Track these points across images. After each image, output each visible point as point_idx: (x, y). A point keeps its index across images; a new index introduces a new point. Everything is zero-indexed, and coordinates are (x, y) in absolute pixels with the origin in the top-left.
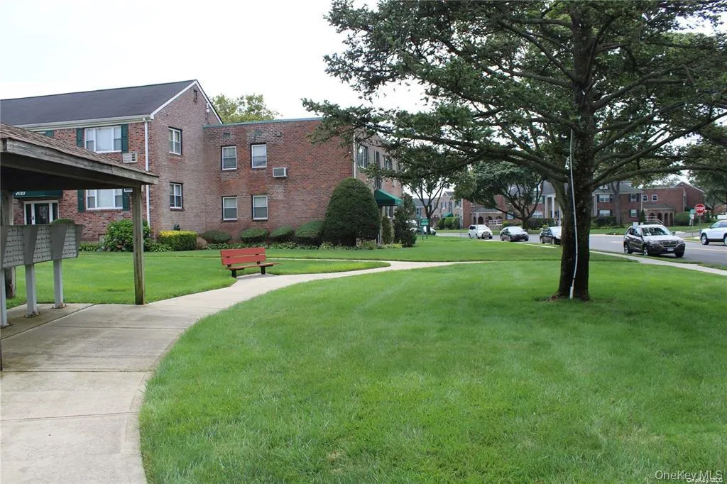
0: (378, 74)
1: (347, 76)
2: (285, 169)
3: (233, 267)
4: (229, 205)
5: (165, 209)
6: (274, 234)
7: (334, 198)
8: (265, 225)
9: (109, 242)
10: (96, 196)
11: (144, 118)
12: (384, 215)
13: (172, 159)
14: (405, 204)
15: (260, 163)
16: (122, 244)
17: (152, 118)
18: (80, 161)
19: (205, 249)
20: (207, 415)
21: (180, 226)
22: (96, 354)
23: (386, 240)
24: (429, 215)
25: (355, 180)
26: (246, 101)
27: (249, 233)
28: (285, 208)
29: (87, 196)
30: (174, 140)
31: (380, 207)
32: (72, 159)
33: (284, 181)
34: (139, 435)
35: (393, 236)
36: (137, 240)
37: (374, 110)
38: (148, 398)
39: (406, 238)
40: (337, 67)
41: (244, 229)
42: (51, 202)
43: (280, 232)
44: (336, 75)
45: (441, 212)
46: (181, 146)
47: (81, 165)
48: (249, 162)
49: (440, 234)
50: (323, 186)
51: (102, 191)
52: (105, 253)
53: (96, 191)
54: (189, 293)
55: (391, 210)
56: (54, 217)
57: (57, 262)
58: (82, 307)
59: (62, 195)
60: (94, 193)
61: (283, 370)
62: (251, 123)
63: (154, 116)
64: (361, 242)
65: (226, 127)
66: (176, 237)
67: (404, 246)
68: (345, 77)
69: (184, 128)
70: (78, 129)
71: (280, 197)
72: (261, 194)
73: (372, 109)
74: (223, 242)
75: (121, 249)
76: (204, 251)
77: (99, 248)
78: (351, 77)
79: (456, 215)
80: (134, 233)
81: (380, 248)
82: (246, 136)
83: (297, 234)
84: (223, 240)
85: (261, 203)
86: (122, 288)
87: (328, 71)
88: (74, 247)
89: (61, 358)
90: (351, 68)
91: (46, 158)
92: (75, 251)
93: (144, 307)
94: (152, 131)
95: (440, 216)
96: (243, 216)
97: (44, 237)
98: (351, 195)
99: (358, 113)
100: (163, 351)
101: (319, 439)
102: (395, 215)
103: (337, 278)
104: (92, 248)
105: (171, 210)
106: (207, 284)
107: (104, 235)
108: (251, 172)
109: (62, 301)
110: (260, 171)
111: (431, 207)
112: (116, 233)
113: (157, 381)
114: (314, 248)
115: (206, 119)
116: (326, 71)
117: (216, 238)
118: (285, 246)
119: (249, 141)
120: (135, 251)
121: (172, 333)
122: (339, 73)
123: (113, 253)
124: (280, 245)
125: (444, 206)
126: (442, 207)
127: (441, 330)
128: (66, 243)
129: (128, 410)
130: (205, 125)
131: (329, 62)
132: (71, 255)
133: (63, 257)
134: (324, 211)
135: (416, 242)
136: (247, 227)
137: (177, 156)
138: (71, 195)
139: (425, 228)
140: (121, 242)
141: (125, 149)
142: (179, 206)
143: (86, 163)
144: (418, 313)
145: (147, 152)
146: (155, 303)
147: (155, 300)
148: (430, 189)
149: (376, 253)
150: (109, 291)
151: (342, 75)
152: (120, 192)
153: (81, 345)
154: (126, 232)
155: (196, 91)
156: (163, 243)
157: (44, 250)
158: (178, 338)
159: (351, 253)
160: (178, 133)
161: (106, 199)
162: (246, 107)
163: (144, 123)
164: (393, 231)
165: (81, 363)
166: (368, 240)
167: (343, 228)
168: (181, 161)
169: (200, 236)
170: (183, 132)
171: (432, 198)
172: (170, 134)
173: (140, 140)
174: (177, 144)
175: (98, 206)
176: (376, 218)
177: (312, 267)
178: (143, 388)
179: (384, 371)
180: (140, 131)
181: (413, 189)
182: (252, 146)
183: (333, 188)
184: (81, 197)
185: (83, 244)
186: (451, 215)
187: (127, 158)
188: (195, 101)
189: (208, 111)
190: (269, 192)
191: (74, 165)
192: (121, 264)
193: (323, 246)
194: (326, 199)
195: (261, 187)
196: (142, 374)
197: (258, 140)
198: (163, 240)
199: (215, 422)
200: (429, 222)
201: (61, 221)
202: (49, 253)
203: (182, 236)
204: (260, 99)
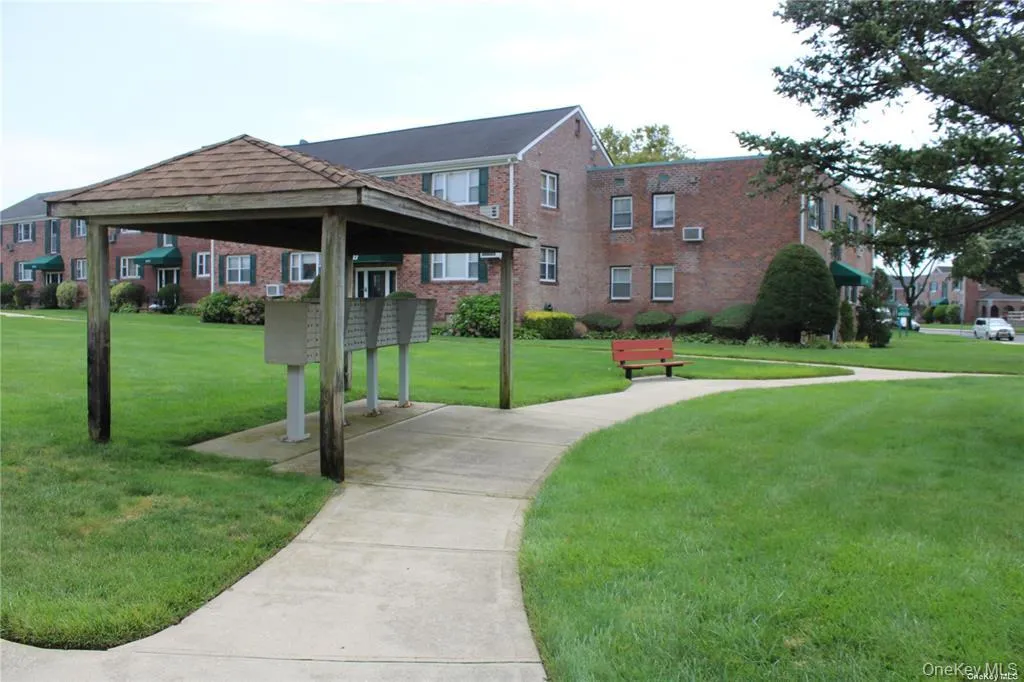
0: (855, 90)
1: (809, 96)
2: (700, 229)
3: (629, 364)
4: (618, 278)
5: (533, 283)
6: (682, 321)
7: (771, 273)
8: (670, 308)
9: (459, 323)
10: (444, 262)
11: (508, 157)
12: (842, 298)
13: (545, 214)
14: (876, 283)
15: (665, 221)
16: (476, 328)
17: (520, 158)
18: (443, 216)
19: (585, 338)
20: (610, 565)
21: (553, 305)
22: (455, 471)
23: (845, 336)
24: (910, 301)
25: (803, 247)
26: (644, 134)
27: (646, 320)
28: (698, 284)
29: (433, 262)
30: (548, 189)
31: (838, 287)
32: (433, 213)
33: (698, 247)
34: (519, 582)
35: (855, 330)
36: (505, 323)
37: (847, 144)
38: (527, 534)
39: (876, 334)
40: (792, 84)
41: (640, 313)
42: (387, 270)
43: (690, 318)
44: (790, 95)
45: (930, 297)
46: (556, 197)
47: (444, 221)
48: (650, 219)
49: (926, 330)
50: (755, 255)
51: (453, 257)
52: (454, 338)
53: (444, 255)
54: (569, 397)
55: (853, 292)
56: (392, 289)
57: (403, 347)
58: (432, 408)
59: (402, 260)
60: (442, 258)
61: (712, 513)
62: (653, 164)
63: (524, 156)
64: (807, 338)
65: (618, 170)
66: (547, 320)
67: (872, 346)
68: (806, 97)
69: (562, 172)
70: (424, 175)
71: (693, 269)
72: (666, 264)
73: (844, 143)
74: (609, 330)
75: (474, 333)
76: (584, 341)
77: (446, 331)
78: (813, 97)
79: (953, 302)
80: (502, 310)
81: (835, 347)
82: (646, 183)
83: (716, 322)
84: (610, 326)
85: (664, 277)
86: (479, 386)
87: (780, 91)
88: (425, 329)
89: (412, 472)
90: (814, 84)
91: (404, 212)
92: (425, 334)
93: (512, 413)
94: (519, 177)
95: (927, 303)
96: (638, 296)
97: (390, 313)
98: (796, 269)
99: (822, 150)
100: (541, 473)
101: (772, 616)
102: (861, 299)
103: (777, 388)
104: (435, 331)
105: (542, 283)
106: (593, 387)
107: (453, 314)
108: (652, 232)
109: (407, 398)
110: (665, 232)
111: (914, 289)
112: (469, 312)
113: (537, 514)
114: (740, 343)
115: (592, 159)
116: (777, 90)
117: (601, 323)
118: (697, 339)
119: (650, 188)
120: (502, 336)
121: (553, 450)
122: (796, 92)
123: (464, 338)
124: (689, 337)
125: (934, 287)
126: (931, 289)
127: (944, 474)
128: (416, 323)
129: (501, 547)
130: (590, 167)
131: (780, 77)
132: (421, 339)
133: (411, 340)
134: (756, 290)
135: (891, 340)
136: (644, 310)
137: (551, 209)
138: (413, 261)
139: (904, 322)
140: (474, 324)
141: (483, 201)
142: (552, 277)
143: (449, 218)
144: (904, 446)
145: (511, 205)
147: (526, 404)
148: (915, 262)
149: (829, 355)
150: (464, 388)
151: (801, 95)
152: (475, 257)
153: (435, 457)
154: (482, 311)
155: (579, 121)
156: (529, 328)
157: (389, 331)
158: (560, 457)
159: (792, 352)
160: (553, 179)
161: (456, 267)
162: (645, 142)
163: (508, 166)
164: (855, 323)
165: (438, 481)
166: (818, 335)
167: (782, 316)
168: (557, 217)
169: (578, 320)
170: (560, 177)
171: (915, 275)
172: (542, 179)
173: (503, 189)
174: (552, 194)
175: (446, 276)
176: (832, 304)
177: (739, 370)
178: (520, 520)
179: (861, 527)
180: (504, 177)
181: (888, 262)
182: (655, 196)
183: (769, 258)
184: (426, 263)
186: (945, 303)
187: (486, 211)
188: (577, 135)
189: (594, 148)
190: (676, 261)
191: (435, 220)
192: (480, 355)
193: (752, 341)
194: (759, 273)
195: (666, 254)
196: (516, 501)
197: (663, 188)
198: (528, 324)
199: (621, 576)
200: (910, 311)
201: (401, 294)
202: (395, 336)
203: (555, 319)
204: (665, 130)
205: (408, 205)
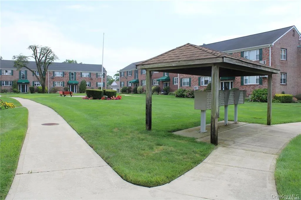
5: (278, 85)
9: (253, 98)
10: (248, 79)
11: (269, 45)
13: (282, 62)
16: (258, 99)
17: (273, 45)
19: (296, 103)
21: (285, 92)
22: (252, 144)
29: (244, 79)
30: (283, 54)
36: (269, 98)
38: (277, 166)
42: (230, 81)
46: (286, 56)
51: (251, 77)
52: (251, 102)
53: (248, 77)
56: (231, 87)
57: (236, 105)
58: (244, 124)
59: (235, 78)
60: (247, 77)
66: (283, 97)
69: (288, 48)
70: (241, 52)
75: (258, 101)
77: (249, 100)
80: (268, 94)
86: (260, 117)
88: (243, 99)
89: (238, 144)
91: (237, 64)
92: (243, 101)
93: (271, 126)
94: (273, 51)
97: (232, 95)
100: (282, 147)
104: (246, 100)
105: (281, 85)
107: (251, 95)
109: (237, 121)
112: (256, 94)
113: (281, 160)
115: (298, 43)
120: (268, 102)
123: (255, 102)
128: (240, 98)
129: (268, 170)
130: (298, 46)
132: (241, 103)
133: (239, 103)
137: (284, 61)
138: (238, 79)
140: (258, 98)
141: (261, 59)
142: (285, 83)
143: (251, 65)
145: (270, 60)
146: (276, 125)
150: (255, 118)
152: (258, 77)
153: (245, 140)
154: (261, 94)
155: (294, 31)
156: (276, 99)
157: (232, 100)
158: (288, 142)
160: (285, 51)
161: (252, 80)
163: (269, 47)
165: (247, 147)
168: (286, 63)
169: (294, 97)
170: (287, 50)
172: (281, 51)
173: (268, 55)
174: (284, 56)
175: (249, 83)
178: (275, 162)
180: (268, 51)
184: (242, 79)
185: (246, 98)
187: (262, 62)
188: (294, 35)
189: (300, 39)
191: (247, 66)
192: (260, 108)
196: (273, 156)
201: (234, 89)
202: (233, 102)
203: (285, 96)
205: (238, 61)
